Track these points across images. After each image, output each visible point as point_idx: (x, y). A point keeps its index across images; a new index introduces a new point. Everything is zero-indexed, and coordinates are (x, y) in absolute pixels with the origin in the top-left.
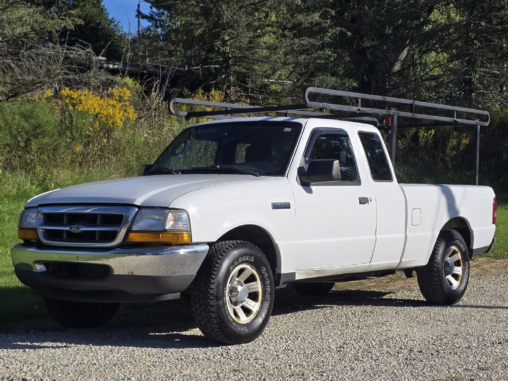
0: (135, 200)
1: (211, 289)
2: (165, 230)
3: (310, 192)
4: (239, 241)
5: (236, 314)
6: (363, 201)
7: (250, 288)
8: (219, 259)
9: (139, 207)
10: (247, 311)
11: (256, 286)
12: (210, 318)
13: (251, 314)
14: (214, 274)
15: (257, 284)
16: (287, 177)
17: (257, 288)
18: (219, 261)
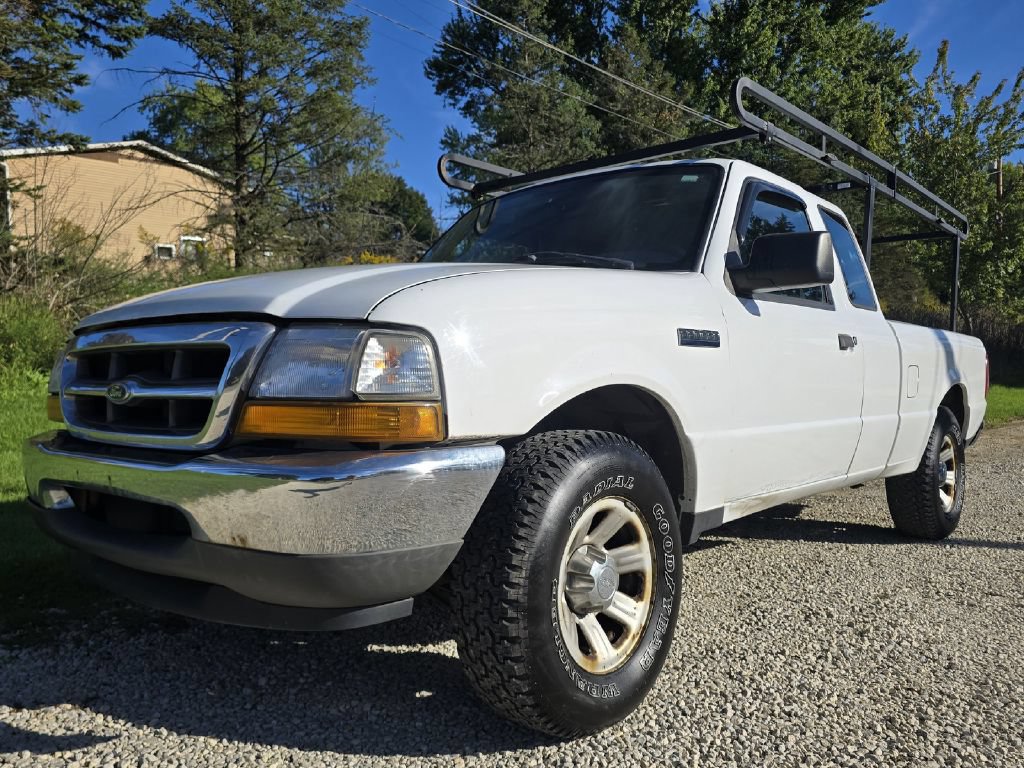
0: (267, 302)
1: (512, 585)
2: (355, 397)
3: (755, 311)
4: (592, 432)
5: (585, 645)
6: (846, 343)
7: (623, 560)
8: (538, 487)
9: (282, 323)
10: (615, 629)
11: (638, 556)
12: (510, 677)
13: (627, 637)
14: (520, 538)
15: (640, 551)
16: (702, 272)
17: (639, 560)
18: (536, 495)
